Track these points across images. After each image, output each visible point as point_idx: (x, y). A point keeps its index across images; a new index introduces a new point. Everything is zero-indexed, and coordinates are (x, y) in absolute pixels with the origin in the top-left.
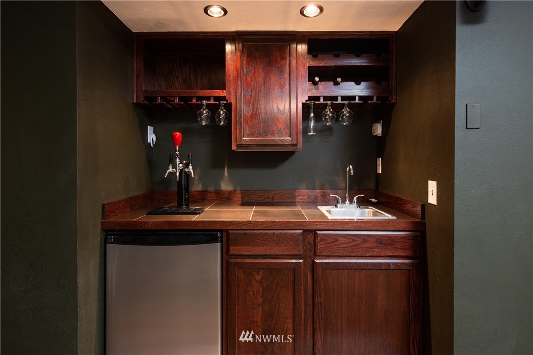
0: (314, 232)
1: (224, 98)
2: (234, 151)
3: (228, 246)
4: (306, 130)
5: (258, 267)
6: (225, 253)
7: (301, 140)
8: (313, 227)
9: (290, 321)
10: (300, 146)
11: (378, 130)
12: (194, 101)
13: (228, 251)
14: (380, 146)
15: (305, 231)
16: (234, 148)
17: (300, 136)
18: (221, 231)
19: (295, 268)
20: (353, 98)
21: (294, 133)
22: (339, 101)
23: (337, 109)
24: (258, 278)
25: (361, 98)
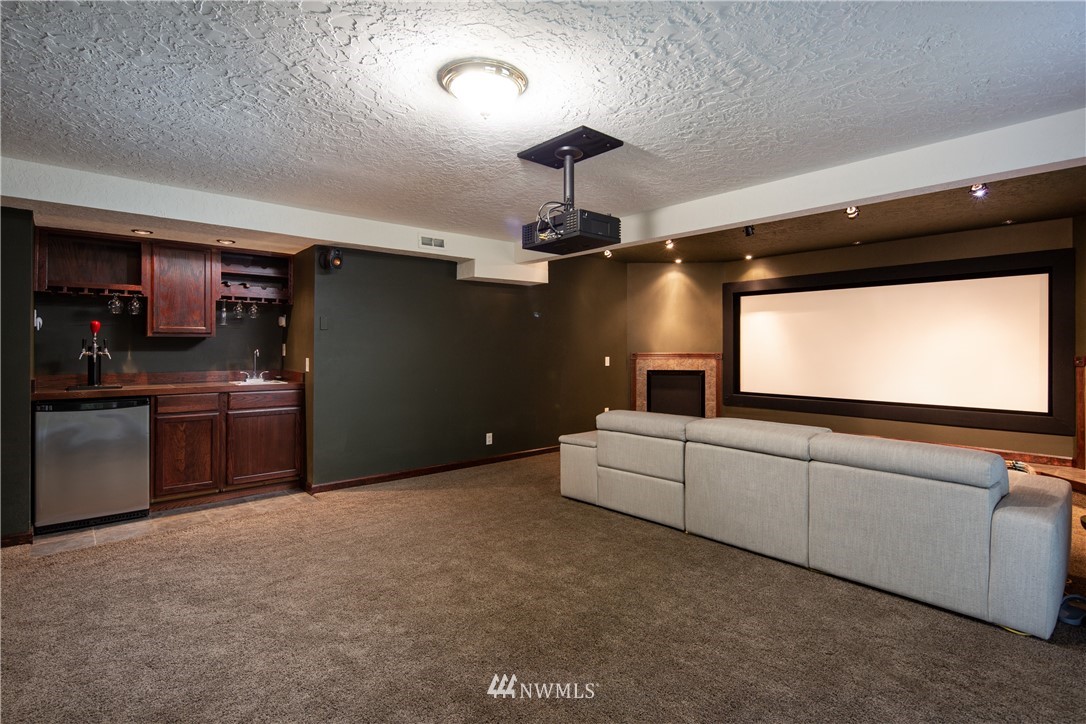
0: (228, 394)
1: (139, 292)
2: (150, 337)
3: (156, 407)
4: (219, 319)
5: (182, 421)
6: (154, 412)
7: (214, 330)
8: (226, 391)
9: (209, 455)
10: (214, 334)
11: (283, 322)
12: (106, 293)
13: (156, 411)
14: (284, 335)
15: (221, 393)
16: (149, 334)
17: (214, 326)
18: (149, 397)
19: (212, 420)
20: (260, 299)
21: (208, 324)
22: (248, 301)
23: (247, 307)
24: (182, 429)
25: (266, 300)
